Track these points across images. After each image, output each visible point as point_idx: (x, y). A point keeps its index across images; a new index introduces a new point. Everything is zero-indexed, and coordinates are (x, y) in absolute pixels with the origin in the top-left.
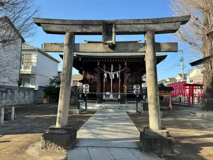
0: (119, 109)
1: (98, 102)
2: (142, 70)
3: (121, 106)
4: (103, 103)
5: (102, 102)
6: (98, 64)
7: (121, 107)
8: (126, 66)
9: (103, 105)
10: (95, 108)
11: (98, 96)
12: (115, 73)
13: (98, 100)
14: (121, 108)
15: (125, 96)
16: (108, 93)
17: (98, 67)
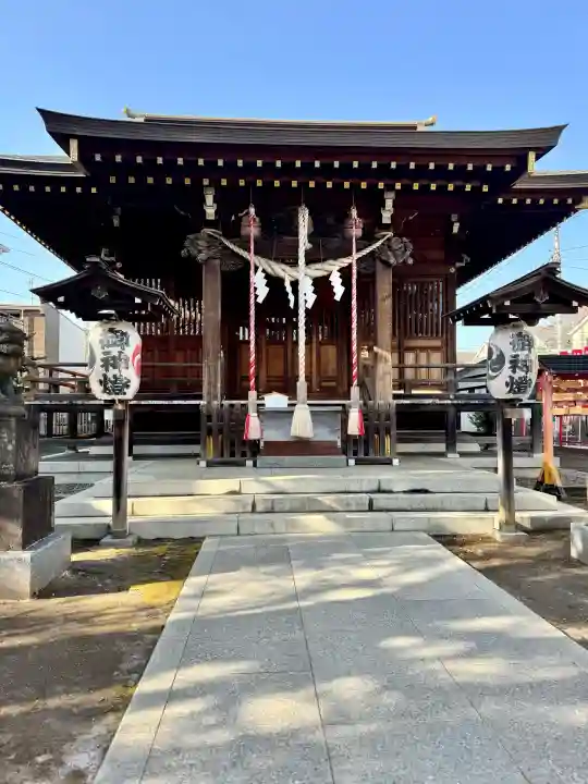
0: (371, 509)
1: (211, 457)
2: (459, 269)
3: (375, 487)
4: (249, 463)
5: (237, 458)
6: (210, 211)
7: (379, 491)
8: (387, 227)
9: (253, 483)
10: (199, 510)
11: (209, 418)
12: (318, 270)
13: (210, 441)
14: (381, 500)
15: (388, 418)
16: (276, 401)
17: (209, 231)
